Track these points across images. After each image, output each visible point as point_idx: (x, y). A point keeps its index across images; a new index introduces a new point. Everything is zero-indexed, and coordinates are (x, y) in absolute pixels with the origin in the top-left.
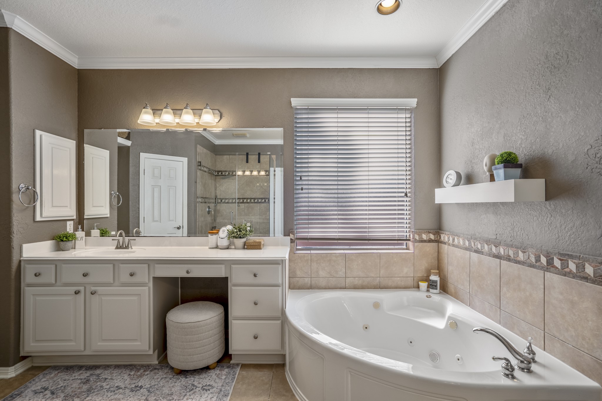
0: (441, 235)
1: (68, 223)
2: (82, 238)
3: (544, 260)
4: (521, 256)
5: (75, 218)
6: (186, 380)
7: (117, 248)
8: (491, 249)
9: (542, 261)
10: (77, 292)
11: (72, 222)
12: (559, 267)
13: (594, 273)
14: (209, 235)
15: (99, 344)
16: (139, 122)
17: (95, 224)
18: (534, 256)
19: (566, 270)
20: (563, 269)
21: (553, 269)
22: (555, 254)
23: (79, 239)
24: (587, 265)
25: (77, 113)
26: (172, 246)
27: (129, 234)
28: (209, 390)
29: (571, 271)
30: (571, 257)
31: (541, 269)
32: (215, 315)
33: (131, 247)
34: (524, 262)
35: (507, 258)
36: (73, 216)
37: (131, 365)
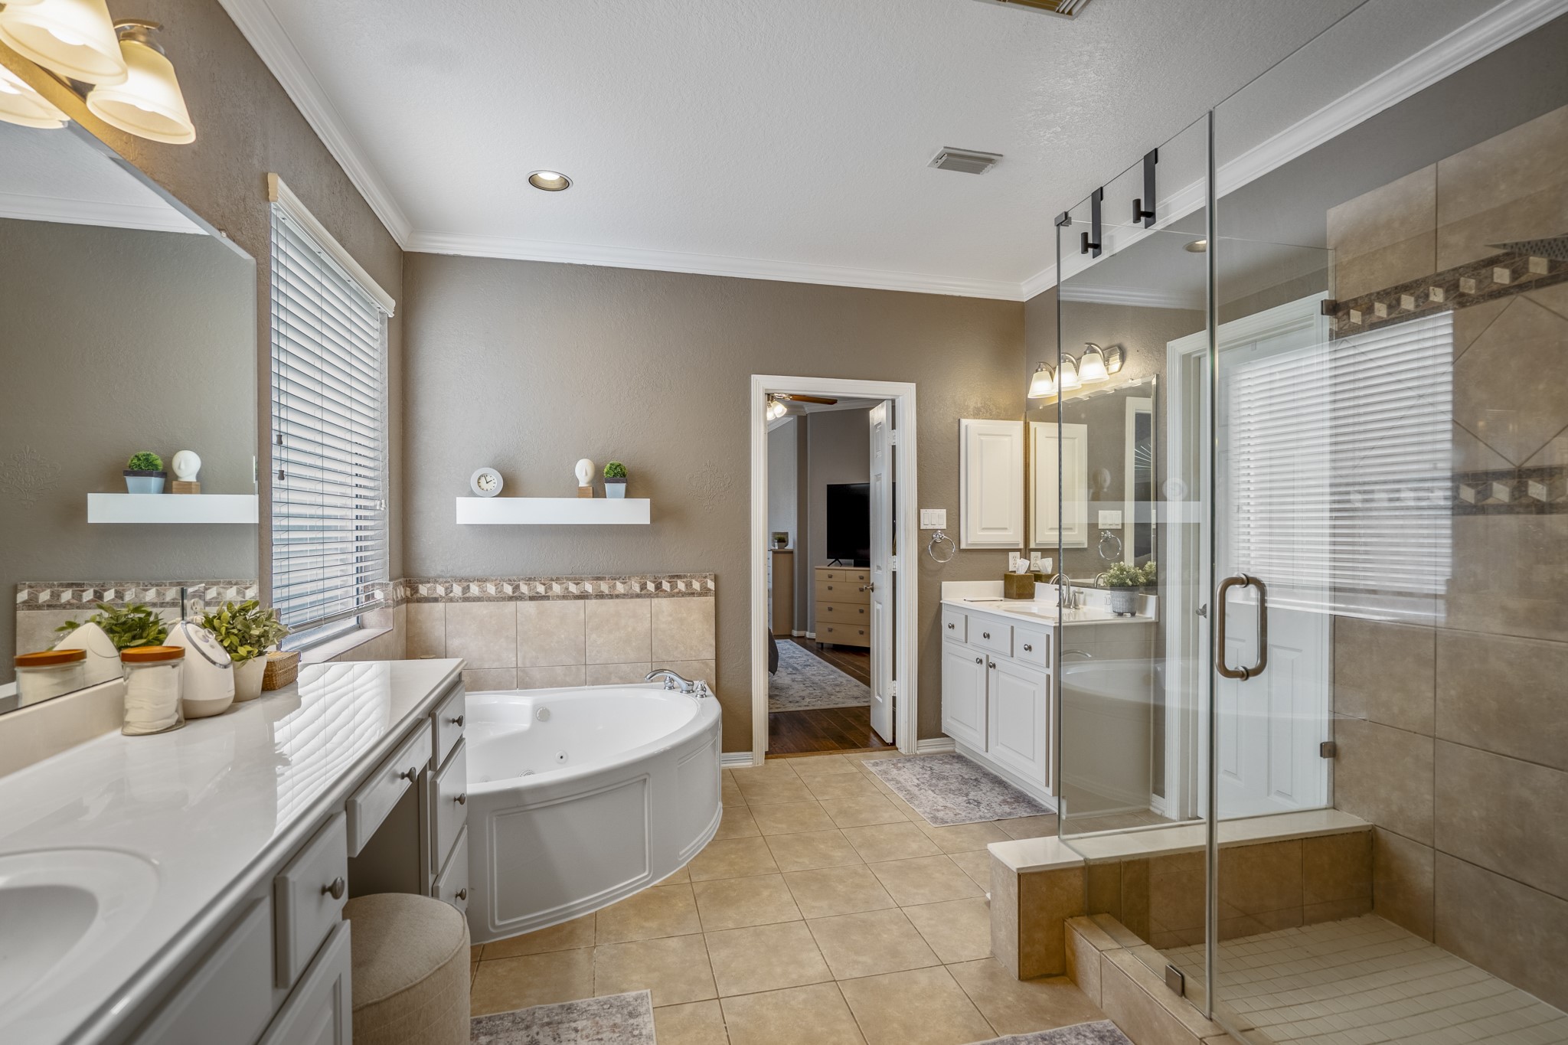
0: (420, 586)
3: (651, 586)
4: (620, 588)
8: (567, 589)
9: (648, 588)
12: (669, 590)
13: (701, 587)
18: (638, 585)
19: (675, 591)
20: (671, 590)
21: (661, 593)
22: (664, 578)
24: (694, 582)
29: (680, 590)
30: (679, 577)
31: (648, 597)
34: (625, 595)
35: (597, 595)
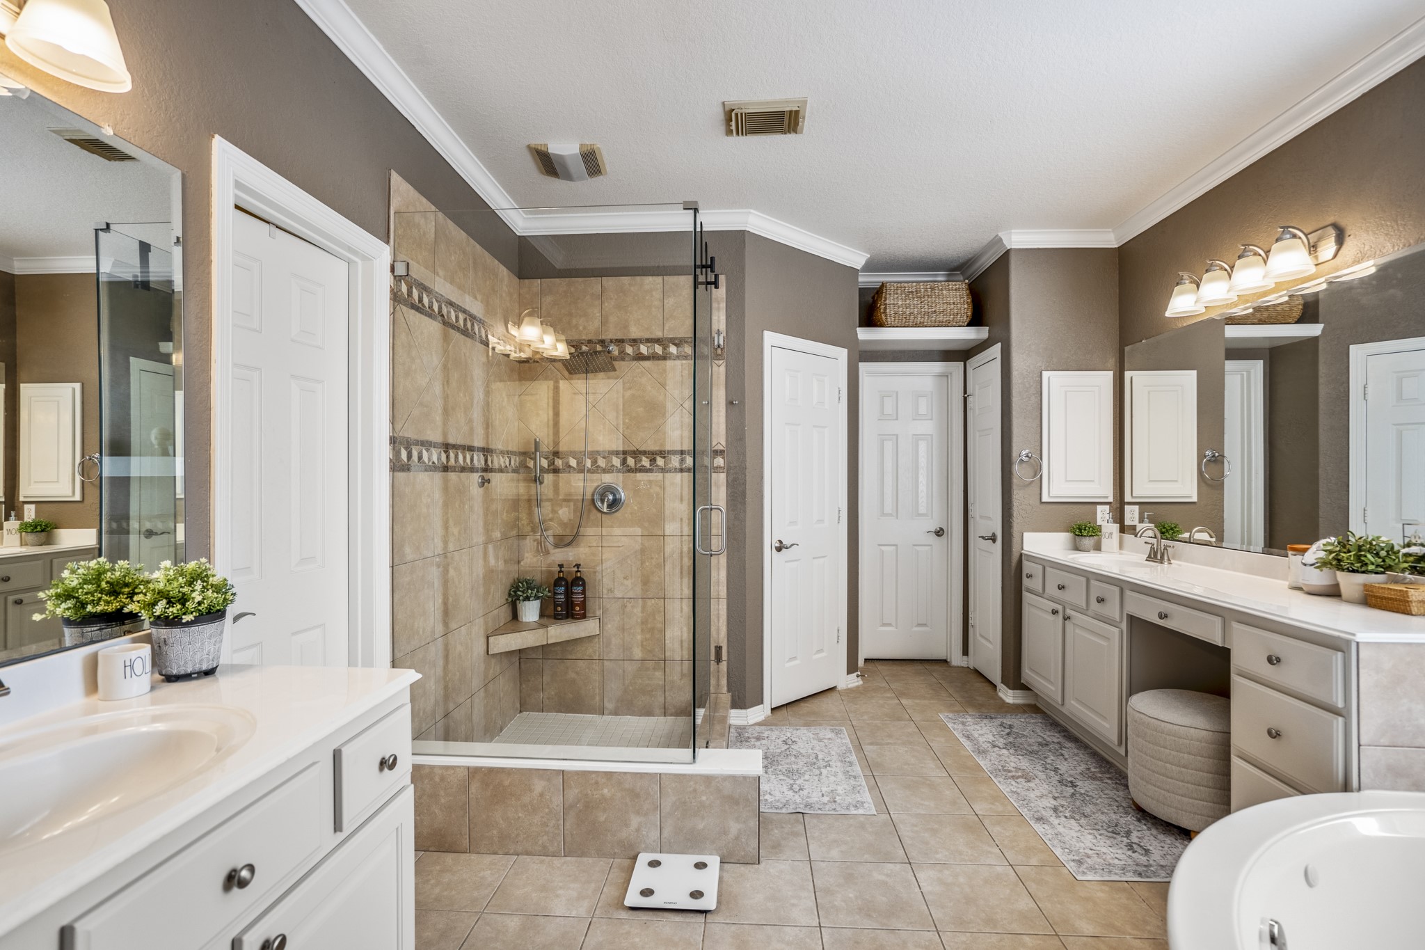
1: (1099, 508)
2: (1111, 534)
5: (1111, 499)
6: (1135, 823)
7: (1149, 558)
10: (1055, 612)
11: (1107, 508)
14: (1290, 553)
15: (1072, 702)
16: (1167, 314)
17: (1146, 514)
23: (1107, 536)
25: (1118, 321)
26: (1235, 571)
27: (1223, 541)
28: (1135, 852)
32: (1208, 727)
33: (1169, 560)
36: (1107, 497)
37: (1108, 762)
